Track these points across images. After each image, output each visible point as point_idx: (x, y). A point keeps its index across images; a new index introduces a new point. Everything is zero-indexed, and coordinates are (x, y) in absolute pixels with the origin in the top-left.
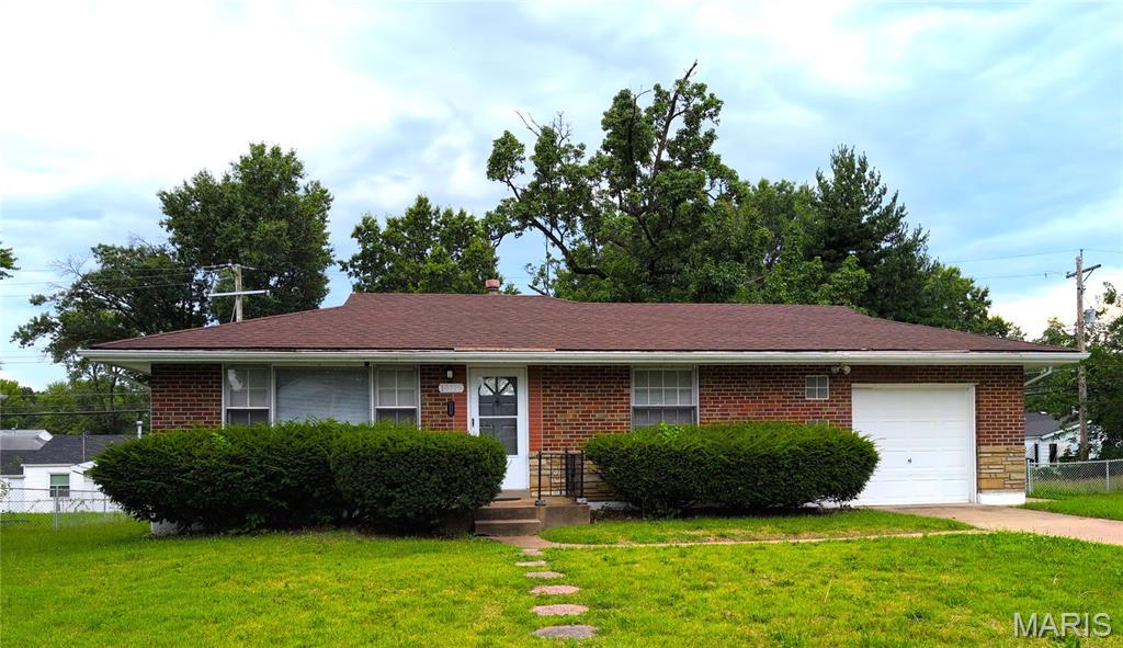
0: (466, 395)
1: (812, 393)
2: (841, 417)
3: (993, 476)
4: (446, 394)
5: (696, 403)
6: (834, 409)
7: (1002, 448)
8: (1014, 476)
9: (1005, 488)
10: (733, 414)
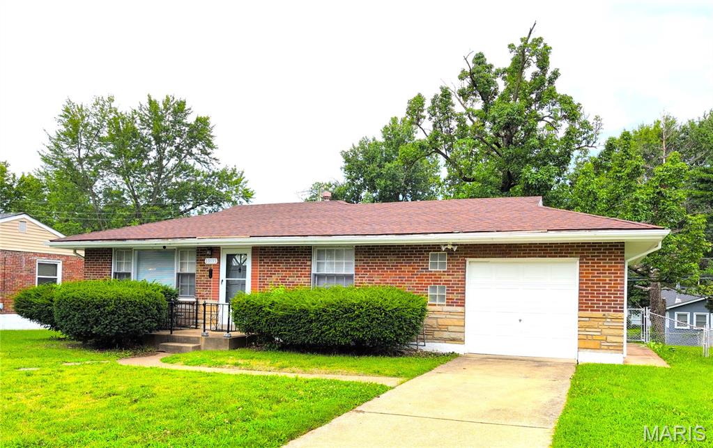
0: (219, 265)
1: (434, 265)
2: (455, 284)
3: (590, 337)
4: (208, 265)
5: (352, 272)
6: (450, 278)
7: (600, 314)
8: (610, 339)
9: (600, 349)
10: (377, 280)
